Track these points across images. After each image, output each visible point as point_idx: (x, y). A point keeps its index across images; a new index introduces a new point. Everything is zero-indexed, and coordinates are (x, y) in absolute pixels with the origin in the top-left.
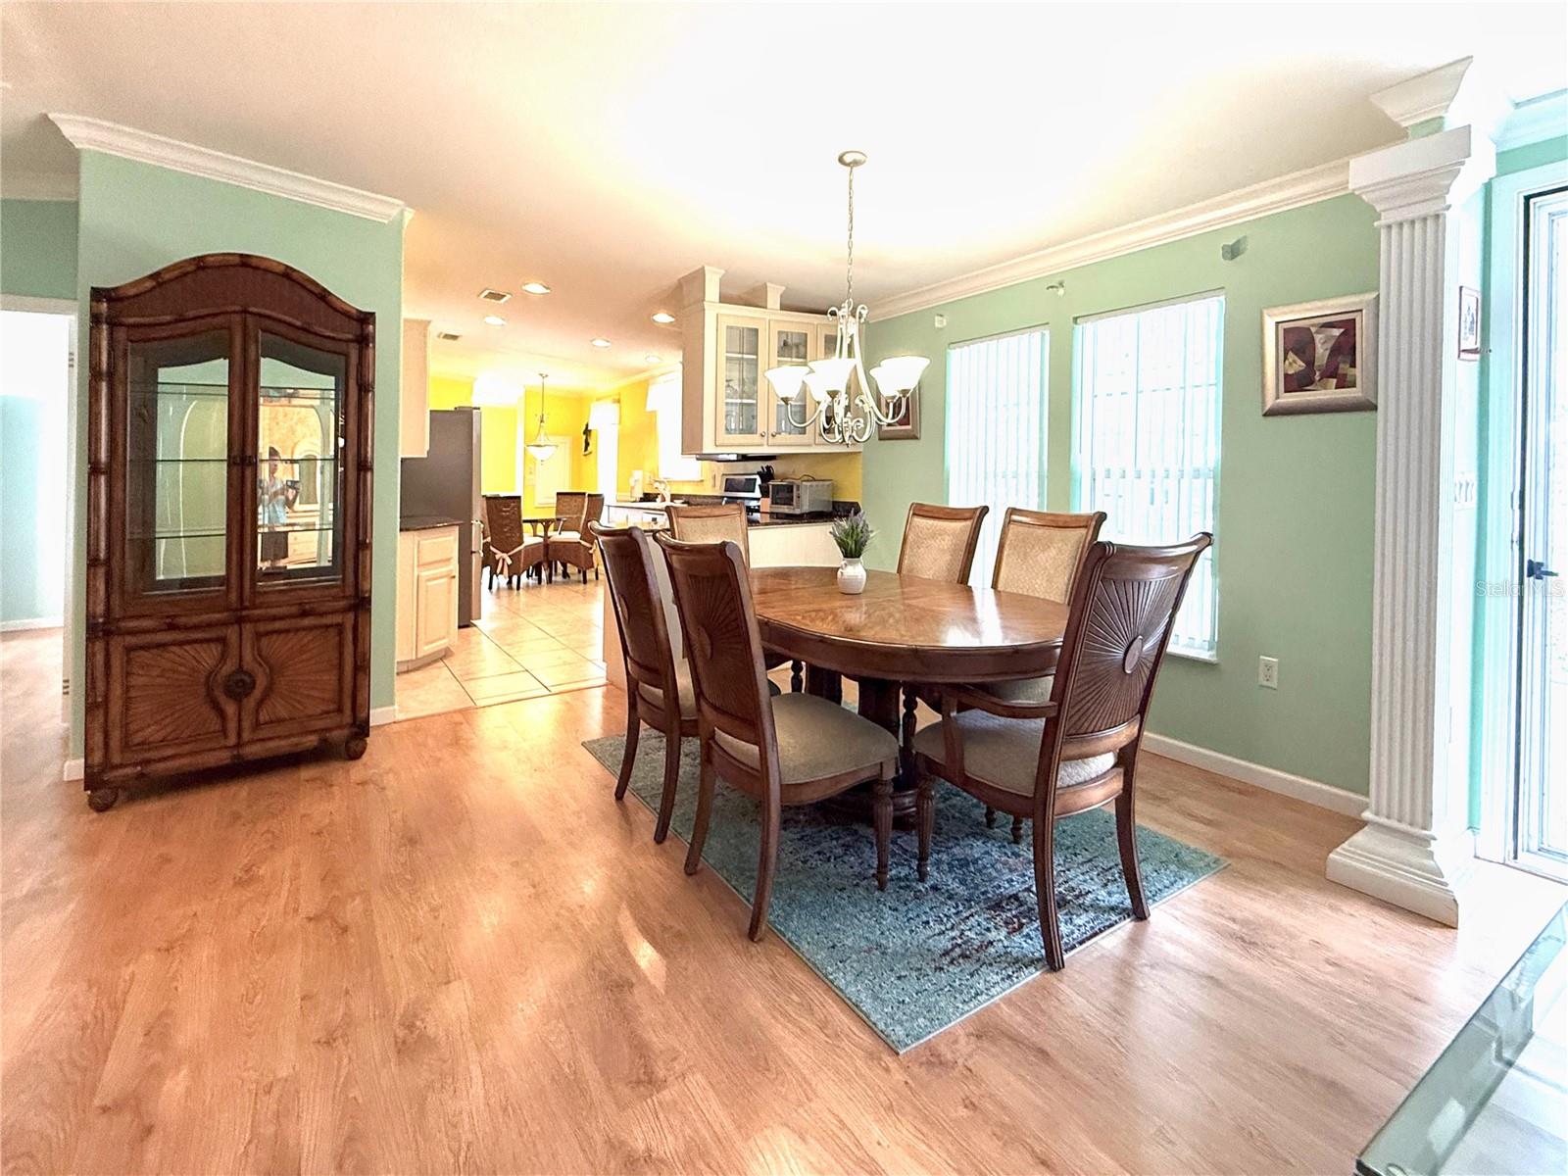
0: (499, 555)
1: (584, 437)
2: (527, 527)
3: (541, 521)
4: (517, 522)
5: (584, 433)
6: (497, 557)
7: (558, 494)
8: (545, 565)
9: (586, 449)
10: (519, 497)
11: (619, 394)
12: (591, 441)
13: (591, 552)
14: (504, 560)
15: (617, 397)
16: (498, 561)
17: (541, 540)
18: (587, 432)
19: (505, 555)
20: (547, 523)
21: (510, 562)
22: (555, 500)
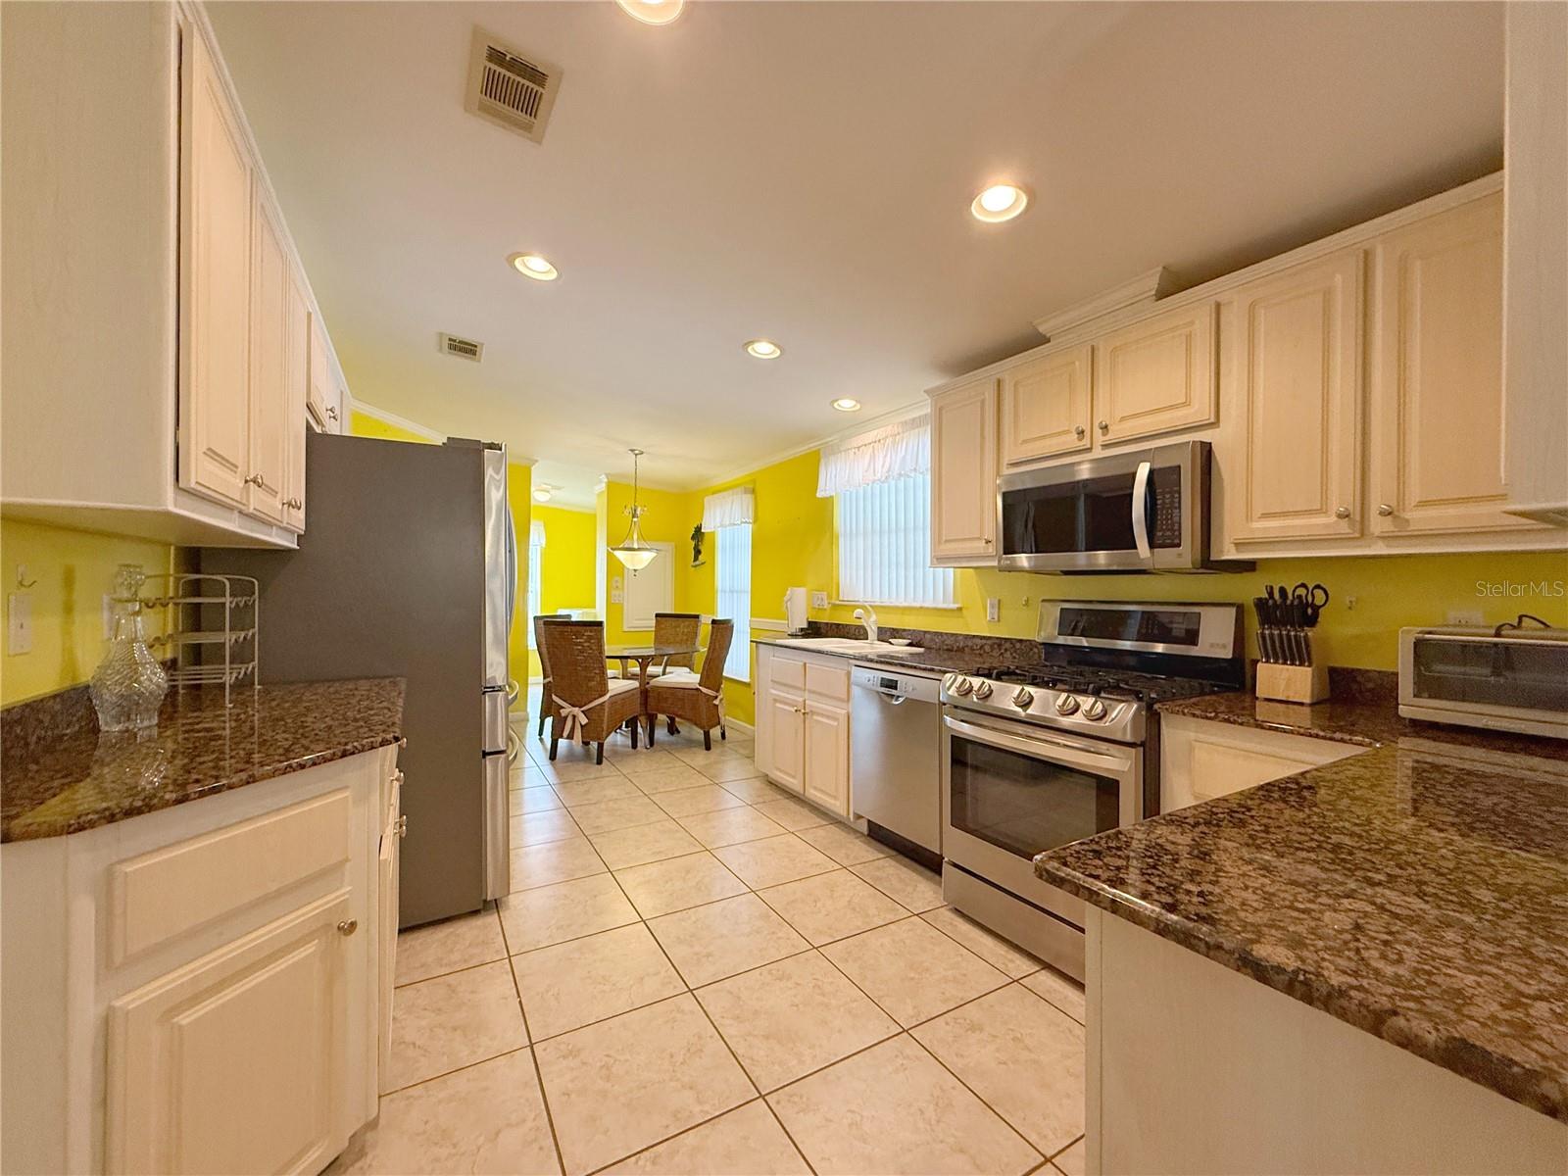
0: (567, 710)
1: (693, 544)
2: (613, 669)
3: (636, 658)
4: (598, 661)
5: (693, 538)
6: (564, 713)
7: (657, 615)
8: (643, 719)
9: (696, 559)
10: (600, 624)
11: (754, 481)
12: (702, 548)
13: (716, 702)
14: (574, 717)
15: (751, 486)
16: (566, 718)
17: (635, 684)
18: (698, 534)
19: (576, 710)
20: (644, 661)
21: (584, 721)
22: (653, 622)
